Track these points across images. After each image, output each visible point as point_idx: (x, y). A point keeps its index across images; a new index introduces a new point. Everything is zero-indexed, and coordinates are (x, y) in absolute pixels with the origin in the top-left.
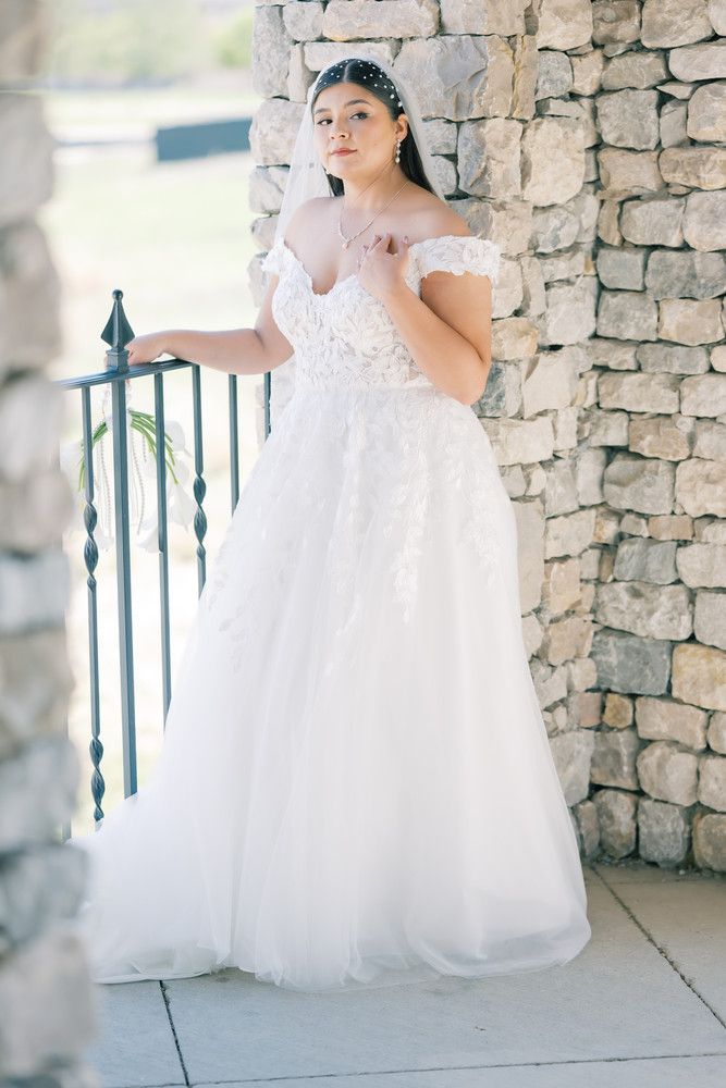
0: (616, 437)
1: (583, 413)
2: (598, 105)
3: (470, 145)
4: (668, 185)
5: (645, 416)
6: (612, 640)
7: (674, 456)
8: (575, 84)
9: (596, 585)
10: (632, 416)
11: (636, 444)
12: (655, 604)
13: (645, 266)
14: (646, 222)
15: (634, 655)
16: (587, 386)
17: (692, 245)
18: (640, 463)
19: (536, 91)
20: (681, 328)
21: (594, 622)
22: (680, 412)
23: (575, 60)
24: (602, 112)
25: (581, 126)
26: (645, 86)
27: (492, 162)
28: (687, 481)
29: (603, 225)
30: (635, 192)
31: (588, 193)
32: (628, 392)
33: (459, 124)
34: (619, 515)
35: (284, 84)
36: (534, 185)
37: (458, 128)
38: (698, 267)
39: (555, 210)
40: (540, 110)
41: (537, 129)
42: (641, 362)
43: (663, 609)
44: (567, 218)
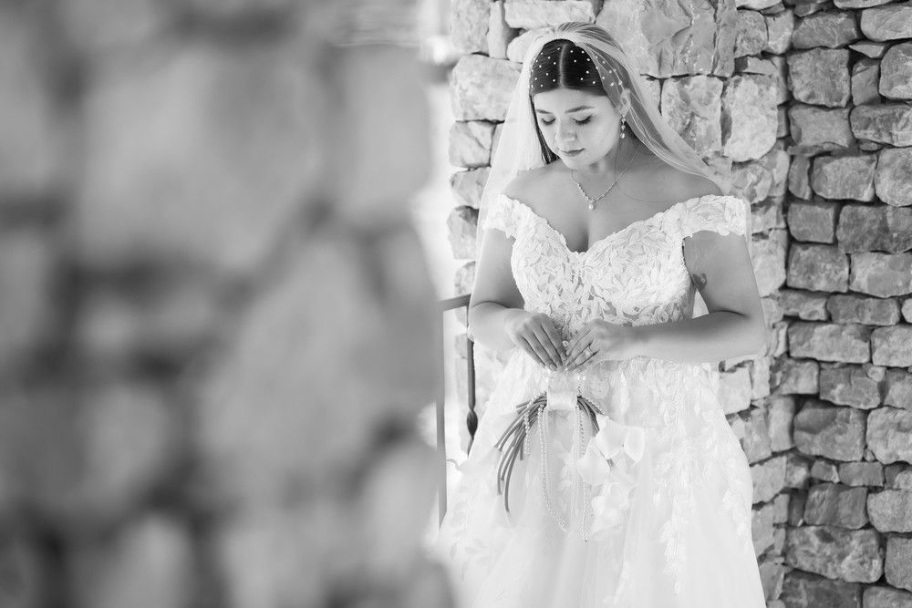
0: (806, 385)
1: (774, 362)
2: (790, 63)
3: (673, 101)
4: (857, 141)
5: (836, 366)
6: (802, 583)
7: (866, 404)
8: (770, 43)
9: (787, 529)
10: (823, 366)
11: (827, 392)
12: (846, 547)
13: (837, 220)
14: (838, 177)
15: (825, 597)
16: (778, 336)
17: (883, 200)
18: (829, 411)
19: (735, 49)
20: (873, 280)
21: (784, 564)
22: (871, 361)
23: (770, 19)
24: (794, 70)
25: (774, 84)
26: (837, 45)
27: (696, 118)
28: (878, 429)
29: (794, 180)
30: (826, 147)
31: (780, 149)
32: (821, 342)
33: (662, 81)
34: (809, 461)
35: (484, 41)
36: (733, 142)
37: (662, 85)
38: (890, 221)
39: (751, 166)
40: (740, 67)
41: (736, 86)
42: (832, 312)
43: (853, 553)
44: (762, 174)
